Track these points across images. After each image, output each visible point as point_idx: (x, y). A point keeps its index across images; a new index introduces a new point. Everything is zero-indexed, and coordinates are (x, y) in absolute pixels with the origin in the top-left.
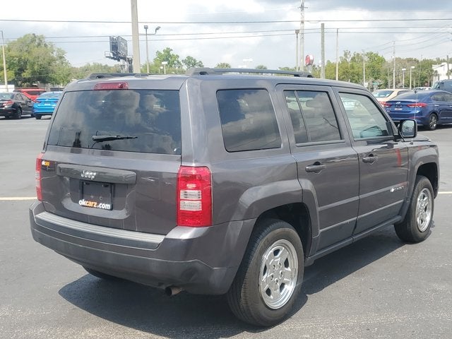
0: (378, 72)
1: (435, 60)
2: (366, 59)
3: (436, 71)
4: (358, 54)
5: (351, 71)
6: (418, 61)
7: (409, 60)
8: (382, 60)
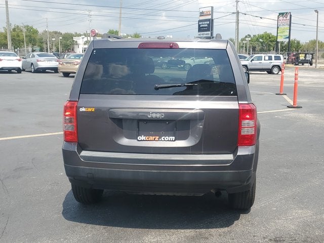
0: (34, 40)
1: (74, 33)
2: (24, 30)
3: (76, 42)
4: (18, 26)
5: (17, 38)
6: (61, 34)
7: (56, 33)
8: (36, 32)
